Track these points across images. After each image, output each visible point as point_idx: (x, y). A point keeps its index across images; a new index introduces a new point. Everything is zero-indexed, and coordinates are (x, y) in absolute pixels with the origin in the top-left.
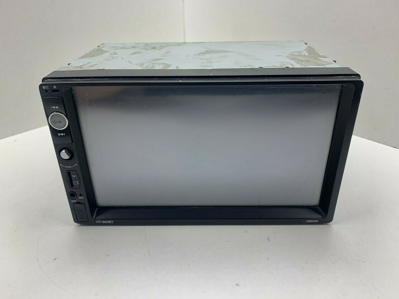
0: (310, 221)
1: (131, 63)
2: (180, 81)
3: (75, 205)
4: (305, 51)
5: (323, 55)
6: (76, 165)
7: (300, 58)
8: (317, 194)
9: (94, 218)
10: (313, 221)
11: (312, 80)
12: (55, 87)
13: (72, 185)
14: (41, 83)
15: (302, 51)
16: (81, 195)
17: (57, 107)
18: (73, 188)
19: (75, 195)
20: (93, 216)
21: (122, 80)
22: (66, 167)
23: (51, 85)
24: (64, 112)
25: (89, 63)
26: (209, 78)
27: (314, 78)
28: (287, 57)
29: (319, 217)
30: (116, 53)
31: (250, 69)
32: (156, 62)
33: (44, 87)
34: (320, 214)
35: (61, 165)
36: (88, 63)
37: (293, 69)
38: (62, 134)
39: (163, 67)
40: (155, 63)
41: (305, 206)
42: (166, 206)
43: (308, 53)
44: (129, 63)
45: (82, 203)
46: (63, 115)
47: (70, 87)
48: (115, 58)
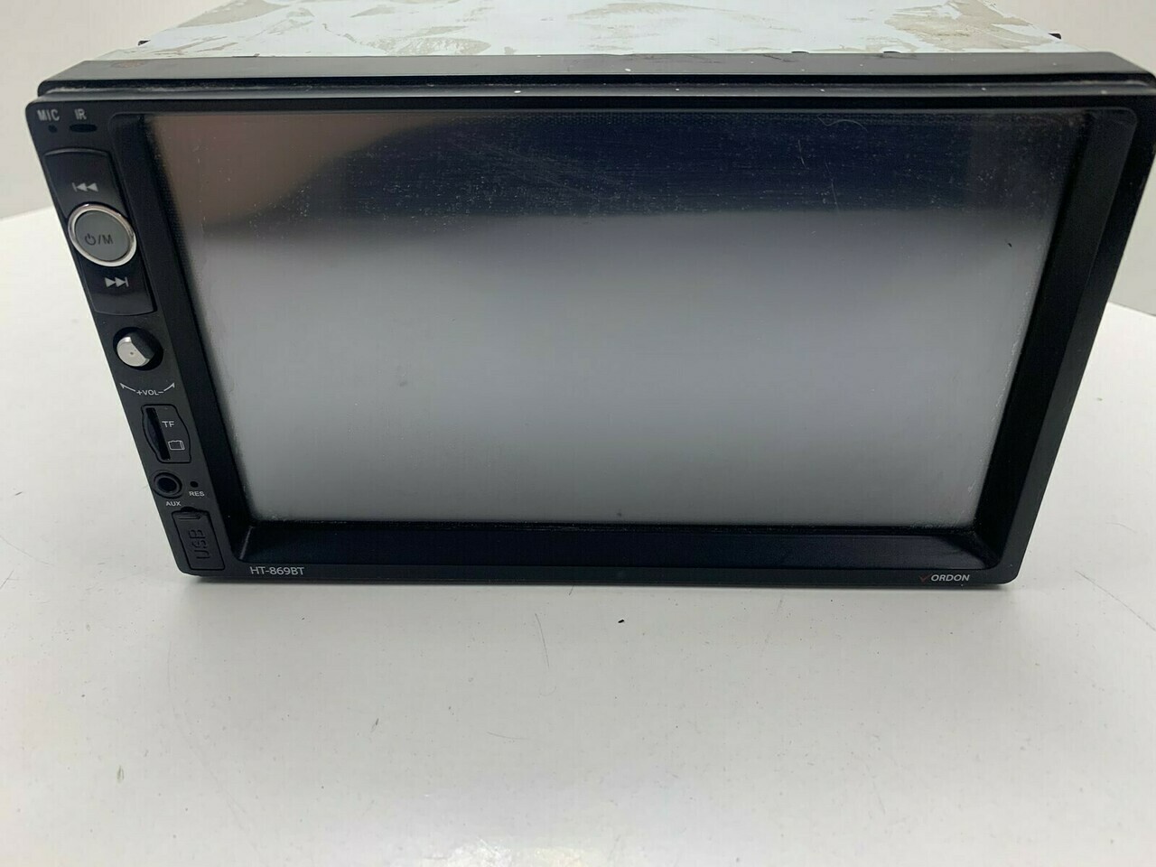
0: (942, 577)
1: (351, 39)
2: (517, 93)
3: (177, 517)
4: (947, 7)
5: (1013, 18)
6: (173, 385)
7: (935, 27)
8: (970, 489)
9: (241, 557)
10: (954, 578)
11: (984, 91)
12: (80, 114)
13: (165, 453)
14: (34, 97)
15: (940, 6)
16: (194, 485)
17: (93, 187)
18: (169, 461)
19: (175, 487)
20: (240, 551)
21: (313, 89)
22: (139, 392)
23: (66, 108)
24: (119, 206)
25: (211, 39)
26: (620, 82)
27: (991, 87)
28: (887, 22)
29: (975, 563)
30: (305, 13)
31: (764, 55)
32: (438, 36)
33: (42, 115)
34: (976, 555)
35: (123, 386)
36: (206, 40)
37: (913, 56)
38: (119, 282)
39: (462, 51)
40: (435, 39)
41: (928, 529)
42: (474, 523)
43: (958, 10)
44: (345, 38)
45: (201, 511)
46: (118, 217)
47: (134, 115)
48: (302, 24)
